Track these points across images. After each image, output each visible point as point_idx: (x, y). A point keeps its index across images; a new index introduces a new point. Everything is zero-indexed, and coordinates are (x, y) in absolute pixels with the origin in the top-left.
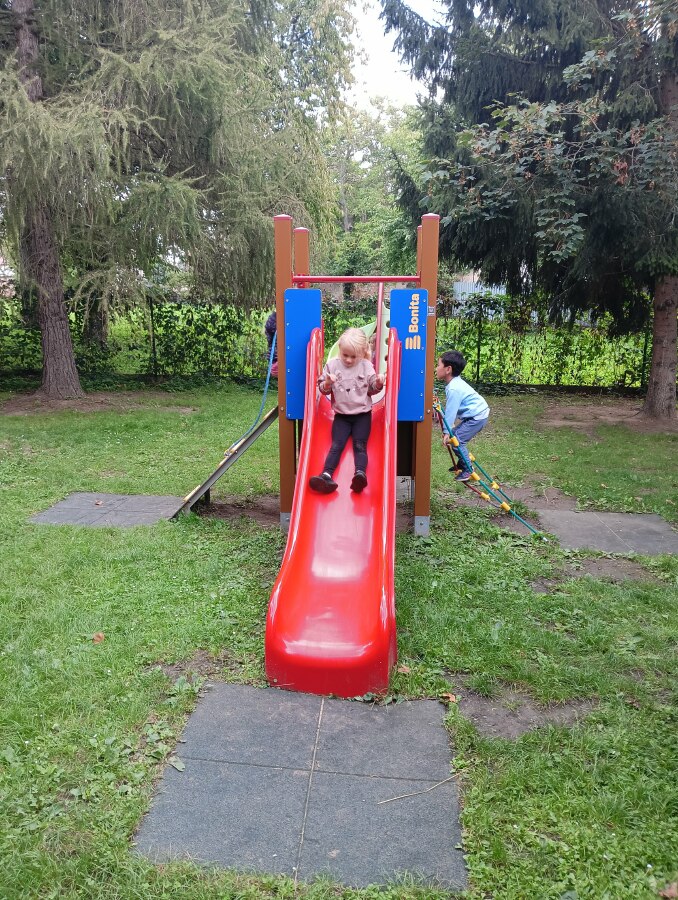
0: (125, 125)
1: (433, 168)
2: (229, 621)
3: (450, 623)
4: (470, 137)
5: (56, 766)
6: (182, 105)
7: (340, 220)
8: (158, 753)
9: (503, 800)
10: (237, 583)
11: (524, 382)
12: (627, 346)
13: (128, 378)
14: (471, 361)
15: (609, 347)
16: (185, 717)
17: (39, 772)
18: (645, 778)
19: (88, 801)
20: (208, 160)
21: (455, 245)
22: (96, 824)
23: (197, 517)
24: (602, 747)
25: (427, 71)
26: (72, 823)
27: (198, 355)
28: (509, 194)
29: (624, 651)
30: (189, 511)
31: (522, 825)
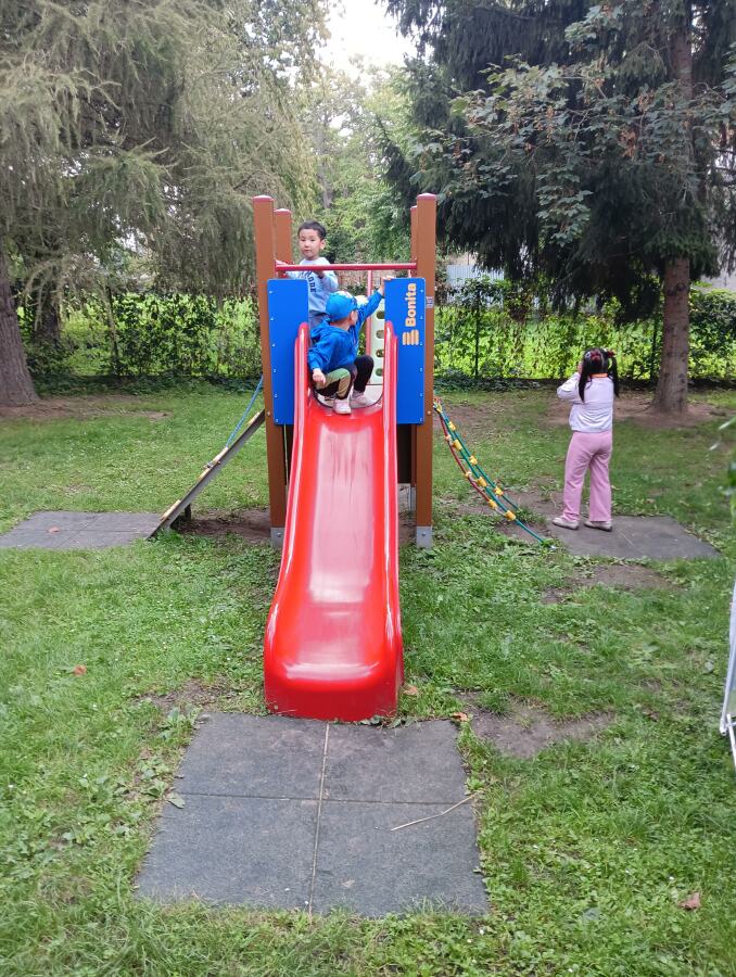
0: (74, 91)
1: (424, 139)
2: (222, 647)
3: (458, 638)
4: (464, 104)
5: (45, 810)
6: (138, 67)
7: (319, 197)
8: (155, 790)
9: (520, 820)
10: (227, 606)
11: (527, 376)
12: (635, 334)
13: (87, 381)
14: (469, 354)
15: (615, 335)
16: (182, 750)
17: (27, 818)
18: (665, 791)
19: (82, 845)
20: (170, 130)
21: (449, 226)
22: (94, 867)
23: (178, 535)
24: (621, 761)
25: (414, 27)
26: (68, 869)
27: (166, 353)
28: (508, 168)
29: (639, 661)
30: (168, 529)
31: (541, 845)
